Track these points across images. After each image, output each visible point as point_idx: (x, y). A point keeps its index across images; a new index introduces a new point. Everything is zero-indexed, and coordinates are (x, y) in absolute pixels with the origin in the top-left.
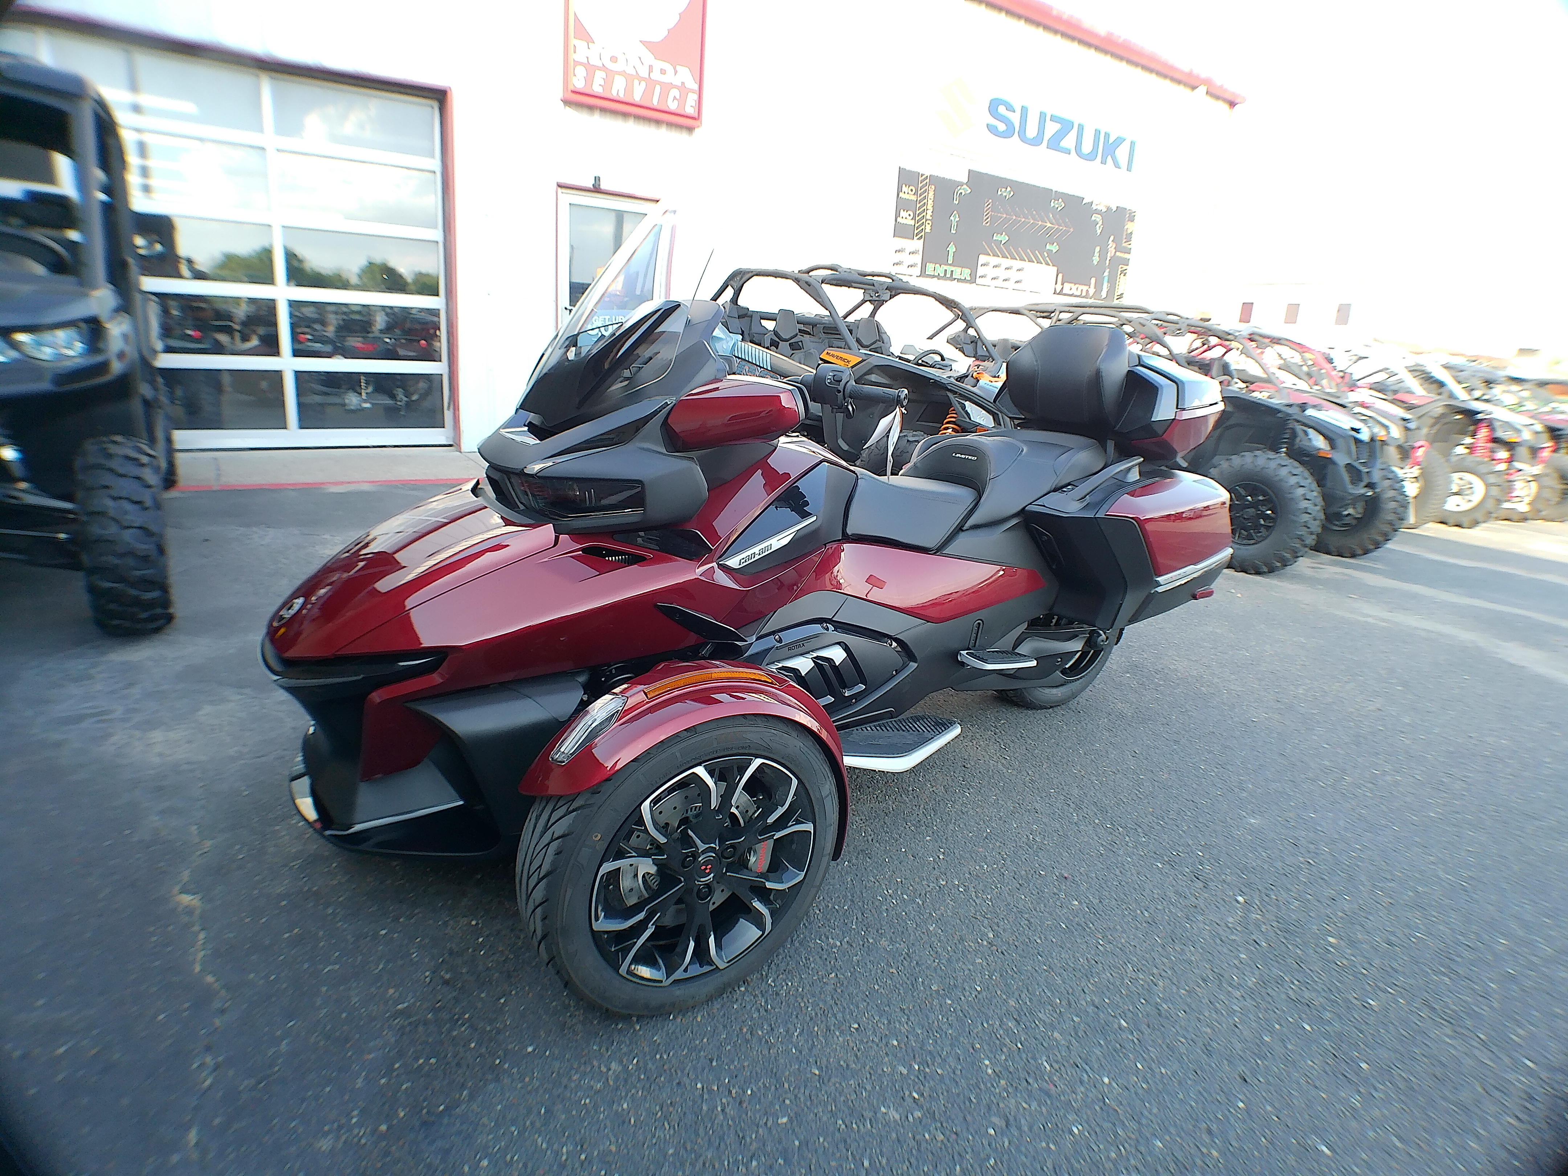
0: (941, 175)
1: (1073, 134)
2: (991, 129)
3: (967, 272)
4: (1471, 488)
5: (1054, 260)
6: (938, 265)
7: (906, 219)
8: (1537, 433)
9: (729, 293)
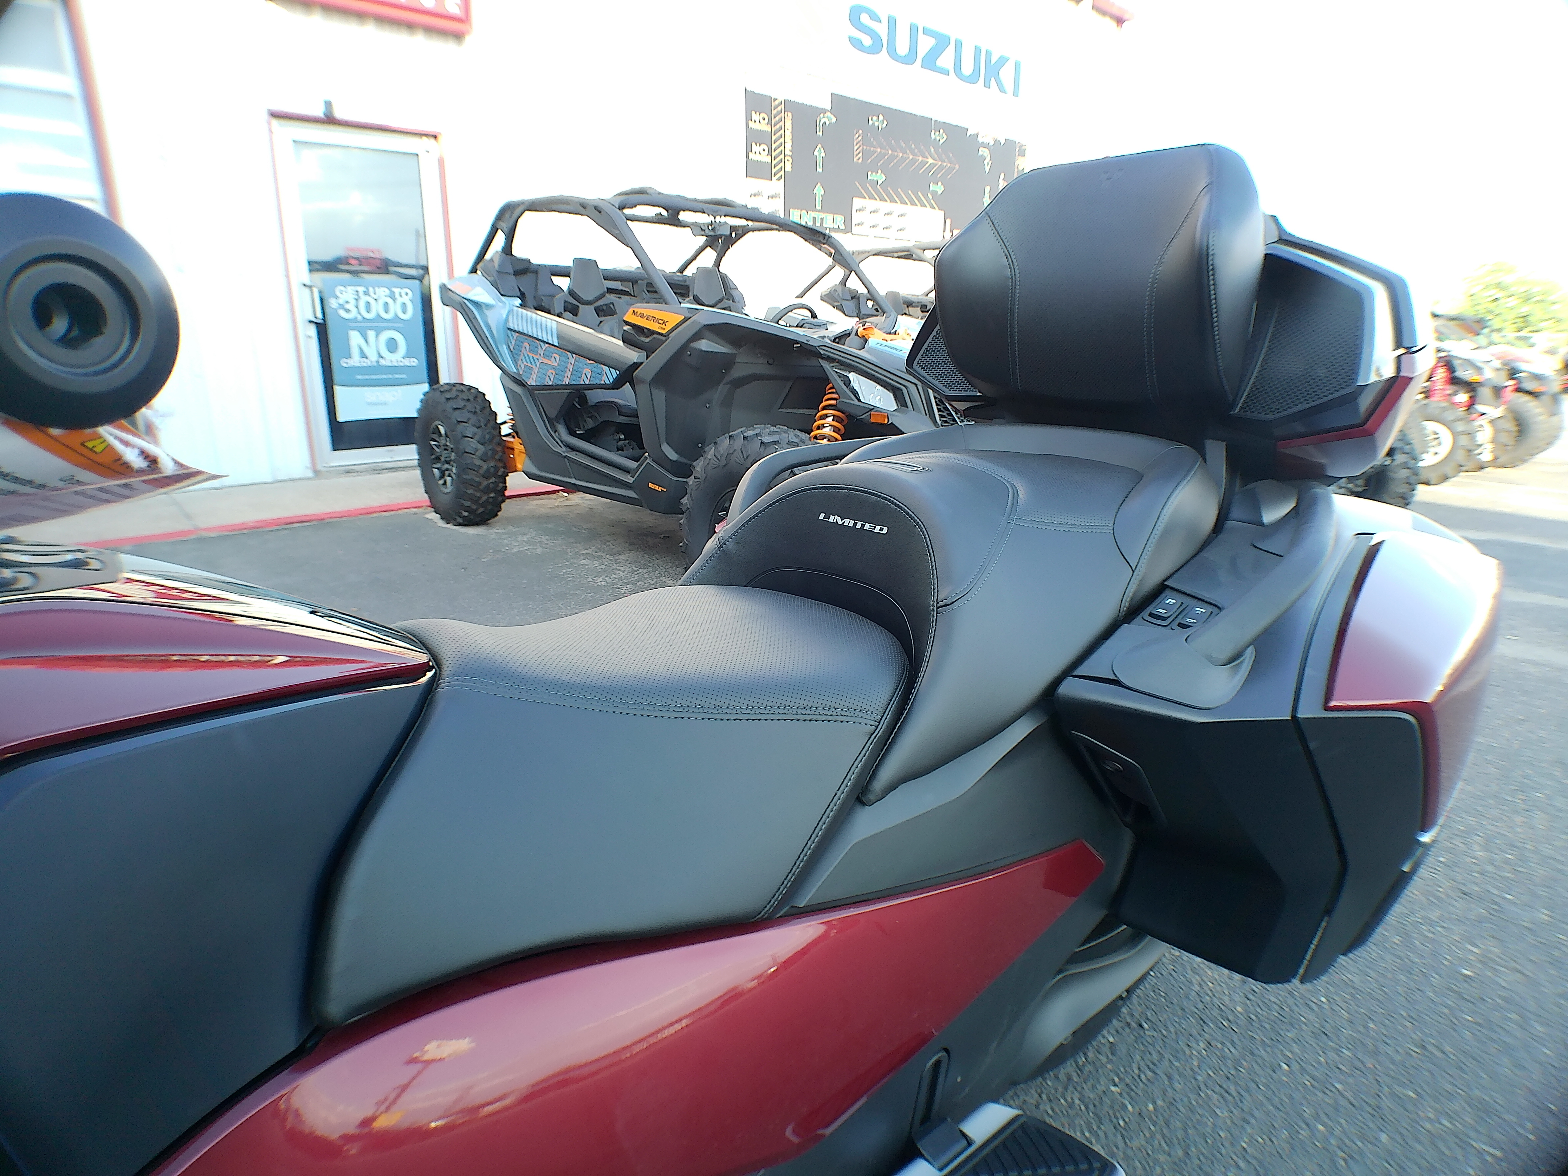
0: (799, 100)
1: (950, 50)
2: (856, 43)
3: (840, 219)
4: (1437, 438)
5: (940, 202)
6: (804, 212)
7: (760, 154)
8: (1498, 370)
9: (500, 240)
